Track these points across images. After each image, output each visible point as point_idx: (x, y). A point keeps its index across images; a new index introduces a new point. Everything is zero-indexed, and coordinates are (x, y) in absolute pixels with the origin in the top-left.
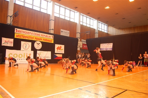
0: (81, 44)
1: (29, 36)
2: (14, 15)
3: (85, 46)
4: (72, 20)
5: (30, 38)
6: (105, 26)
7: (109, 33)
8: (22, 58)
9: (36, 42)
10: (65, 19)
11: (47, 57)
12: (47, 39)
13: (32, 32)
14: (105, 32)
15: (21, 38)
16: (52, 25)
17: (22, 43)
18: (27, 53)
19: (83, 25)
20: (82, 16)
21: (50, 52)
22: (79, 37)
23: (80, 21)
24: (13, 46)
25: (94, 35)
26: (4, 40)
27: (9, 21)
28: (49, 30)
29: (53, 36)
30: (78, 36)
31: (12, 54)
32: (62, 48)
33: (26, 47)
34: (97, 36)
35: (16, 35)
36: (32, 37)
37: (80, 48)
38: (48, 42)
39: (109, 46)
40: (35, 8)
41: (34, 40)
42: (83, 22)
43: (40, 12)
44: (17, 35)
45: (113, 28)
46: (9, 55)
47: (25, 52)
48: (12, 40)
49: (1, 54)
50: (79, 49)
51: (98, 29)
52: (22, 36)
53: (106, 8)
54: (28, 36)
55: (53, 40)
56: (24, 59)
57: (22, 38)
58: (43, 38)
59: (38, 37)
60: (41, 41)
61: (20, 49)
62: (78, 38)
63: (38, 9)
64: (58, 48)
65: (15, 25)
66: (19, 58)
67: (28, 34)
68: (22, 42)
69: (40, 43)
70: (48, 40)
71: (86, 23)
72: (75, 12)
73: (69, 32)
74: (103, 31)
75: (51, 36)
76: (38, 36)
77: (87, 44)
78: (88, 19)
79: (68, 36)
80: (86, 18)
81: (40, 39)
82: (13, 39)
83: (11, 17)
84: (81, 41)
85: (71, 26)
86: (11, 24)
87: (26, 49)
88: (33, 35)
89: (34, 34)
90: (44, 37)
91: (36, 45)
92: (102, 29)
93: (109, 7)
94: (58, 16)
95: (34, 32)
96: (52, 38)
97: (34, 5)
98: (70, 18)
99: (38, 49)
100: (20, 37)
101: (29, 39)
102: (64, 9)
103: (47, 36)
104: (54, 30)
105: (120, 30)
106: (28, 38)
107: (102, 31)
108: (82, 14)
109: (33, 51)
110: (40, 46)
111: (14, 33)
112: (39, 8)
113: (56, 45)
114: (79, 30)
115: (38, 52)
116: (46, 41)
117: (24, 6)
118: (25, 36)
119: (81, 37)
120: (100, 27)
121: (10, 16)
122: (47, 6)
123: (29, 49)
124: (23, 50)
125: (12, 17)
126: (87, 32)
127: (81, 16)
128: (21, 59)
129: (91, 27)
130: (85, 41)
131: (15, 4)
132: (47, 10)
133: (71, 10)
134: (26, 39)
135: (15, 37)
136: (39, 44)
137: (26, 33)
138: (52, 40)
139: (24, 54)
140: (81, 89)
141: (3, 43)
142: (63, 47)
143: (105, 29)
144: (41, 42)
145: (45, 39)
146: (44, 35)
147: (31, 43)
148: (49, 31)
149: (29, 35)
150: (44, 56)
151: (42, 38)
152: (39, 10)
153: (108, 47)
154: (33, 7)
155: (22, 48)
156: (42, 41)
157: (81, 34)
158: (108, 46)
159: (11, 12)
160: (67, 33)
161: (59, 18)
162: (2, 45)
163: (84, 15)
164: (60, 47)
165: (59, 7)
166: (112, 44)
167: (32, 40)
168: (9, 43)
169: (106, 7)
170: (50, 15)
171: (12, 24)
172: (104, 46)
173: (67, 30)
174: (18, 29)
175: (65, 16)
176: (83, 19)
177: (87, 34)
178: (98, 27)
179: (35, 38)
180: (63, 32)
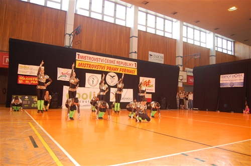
0: (184, 76)
1: (98, 64)
2: (75, 32)
3: (191, 80)
4: (168, 35)
5: (99, 67)
6: (229, 43)
7: (236, 55)
8: (87, 100)
9: (109, 74)
10: (155, 34)
11: (127, 99)
12: (127, 68)
13: (102, 58)
14: (230, 53)
15: (86, 68)
16: (134, 45)
17: (88, 75)
18: (94, 92)
19: (187, 43)
20: (186, 27)
21: (132, 90)
22: (181, 64)
23: (181, 36)
25: (209, 60)
26: (60, 71)
27: (68, 42)
28: (129, 53)
32: (151, 84)
33: (93, 81)
34: (213, 61)
35: (77, 62)
36: (103, 65)
37: (183, 83)
38: (128, 73)
39: (237, 79)
40: (106, 19)
41: (105, 70)
42: (187, 38)
43: (114, 24)
44: (79, 63)
45: (245, 45)
47: (92, 90)
49: (56, 93)
50: (180, 85)
51: (216, 48)
52: (86, 65)
53: (231, 9)
54: (96, 64)
55: (136, 70)
57: (88, 68)
58: (119, 67)
59: (112, 65)
60: (116, 72)
61: (84, 87)
62: (180, 66)
63: (111, 20)
65: (77, 48)
66: (82, 100)
69: (115, 75)
70: (128, 71)
71: (194, 40)
72: (172, 21)
73: (163, 55)
74: (225, 51)
75: (134, 63)
77: (195, 77)
78: (197, 32)
79: (163, 63)
80: (192, 29)
81: (115, 69)
83: (70, 35)
84: (184, 70)
85: (166, 45)
86: (70, 46)
87: (93, 85)
88: (104, 63)
89: (106, 61)
90: (122, 65)
92: (222, 48)
93: (236, 7)
94: (143, 29)
95: (105, 58)
96: (134, 66)
97: (104, 15)
98: (164, 31)
99: (111, 85)
100: (84, 66)
101: (98, 69)
102: (154, 17)
103: (126, 64)
104: (138, 53)
106: (97, 67)
107: (222, 52)
108: (185, 23)
110: (116, 80)
111: (75, 60)
112: (113, 19)
113: (140, 77)
114: (180, 52)
115: (112, 90)
116: (125, 71)
117: (89, 18)
118: (92, 64)
119: (185, 65)
120: (220, 45)
122: (126, 14)
124: (89, 86)
125: (71, 36)
126: (195, 55)
127: (184, 26)
129: (203, 45)
130: (192, 70)
131: (76, 14)
132: (125, 20)
133: (167, 17)
134: (94, 69)
135: (77, 67)
137: (93, 59)
138: (134, 69)
139: (91, 93)
141: (58, 76)
142: (153, 81)
143: (229, 48)
144: (117, 74)
145: (122, 68)
146: (122, 63)
147: (100, 75)
148: (130, 55)
149: (98, 62)
151: (117, 67)
152: (113, 22)
153: (234, 82)
154: (103, 18)
155: (87, 84)
156: (118, 72)
157: (184, 58)
158: (234, 78)
159: (70, 29)
160: (160, 57)
161: (146, 32)
162: (58, 79)
163: (189, 25)
164: (148, 81)
165: (145, 14)
166: (243, 74)
167: (103, 70)
168: (67, 76)
169: (231, 7)
170: (130, 28)
171: (72, 46)
172: (227, 79)
173: (159, 52)
174: (81, 54)
175: (156, 29)
176: (187, 32)
177: (195, 59)
178: (216, 45)
179: (108, 67)
180: (153, 56)
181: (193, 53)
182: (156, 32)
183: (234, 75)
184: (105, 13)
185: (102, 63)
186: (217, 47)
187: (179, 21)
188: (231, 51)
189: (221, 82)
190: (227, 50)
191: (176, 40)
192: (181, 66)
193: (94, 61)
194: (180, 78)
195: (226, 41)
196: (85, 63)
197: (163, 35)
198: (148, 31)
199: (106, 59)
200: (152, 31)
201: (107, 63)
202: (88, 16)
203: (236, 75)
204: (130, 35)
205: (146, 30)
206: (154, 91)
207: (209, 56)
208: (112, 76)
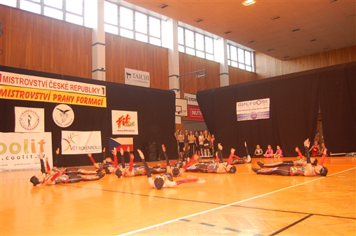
0: (182, 106)
1: (36, 91)
3: (194, 113)
5: (39, 96)
6: (248, 54)
7: (257, 72)
8: (20, 154)
9: (58, 107)
10: (134, 40)
11: (92, 147)
12: (88, 97)
13: (43, 79)
14: (249, 69)
15: (14, 98)
16: (100, 59)
17: (19, 111)
18: (33, 140)
19: (185, 54)
20: (182, 29)
21: (98, 133)
22: (178, 88)
23: (176, 44)
25: (219, 80)
28: (91, 71)
29: (105, 87)
30: (174, 84)
32: (131, 121)
33: (29, 121)
34: (225, 81)
36: (46, 92)
37: (182, 117)
38: (91, 105)
39: (262, 106)
40: (49, 13)
41: (51, 101)
42: (184, 46)
43: (64, 22)
45: (270, 58)
47: (28, 136)
50: (178, 121)
51: (229, 61)
52: (15, 93)
53: (247, 2)
54: (33, 91)
55: (105, 98)
56: (25, 157)
57: (18, 98)
58: (76, 96)
59: (62, 92)
60: (70, 103)
61: (12, 130)
62: (176, 91)
63: (58, 16)
64: (119, 121)
66: (10, 155)
68: (16, 108)
69: (69, 108)
70: (91, 101)
71: (195, 49)
72: (161, 19)
73: (148, 74)
74: (242, 67)
75: (100, 87)
76: (63, 90)
77: (201, 107)
78: (199, 37)
79: (148, 85)
80: (193, 33)
81: (68, 99)
84: (182, 98)
85: (154, 58)
87: (29, 128)
88: (48, 88)
89: (51, 85)
90: (80, 91)
92: (237, 62)
94: (114, 31)
95: (49, 80)
96: (101, 91)
97: (45, 5)
98: (148, 35)
99: (63, 126)
100: (11, 94)
101: (38, 100)
103: (87, 89)
104: (107, 70)
105: (287, 62)
106: (35, 96)
107: (238, 68)
108: (180, 23)
109: (50, 133)
110: (70, 118)
112: (62, 13)
113: (113, 111)
114: (174, 68)
115: (65, 134)
116: (86, 101)
117: (17, 9)
118: (26, 90)
119: (184, 88)
120: (234, 57)
123: (38, 127)
124: (23, 130)
126: (198, 73)
127: (179, 28)
128: (16, 156)
129: (209, 58)
130: (195, 97)
132: (83, 16)
133: (151, 12)
134: (29, 99)
136: (65, 112)
137: (27, 82)
138: (101, 98)
139: (26, 141)
142: (134, 116)
143: (248, 62)
144: (72, 106)
145: (81, 96)
146: (80, 87)
147: (43, 110)
148: (93, 74)
149: (38, 87)
150: (82, 145)
151: (73, 95)
152: (61, 18)
153: (257, 111)
154: (42, 10)
155: (18, 127)
156: (74, 103)
157: (181, 78)
158: (257, 107)
160: (143, 77)
161: (119, 36)
163: (187, 26)
164: (125, 117)
165: (116, 6)
166: (268, 100)
167: (46, 101)
170: (91, 29)
172: (247, 108)
173: (142, 69)
174: (4, 74)
175: (134, 31)
176: (184, 37)
177: (198, 79)
178: (229, 58)
179: (55, 96)
180: (132, 75)
181: (196, 70)
182: (134, 36)
183: (256, 101)
184: (45, 3)
185: (45, 88)
186: (230, 60)
187: (172, 20)
188: (251, 66)
189: (238, 113)
190: (244, 64)
191: (167, 49)
192: (178, 90)
193: (29, 86)
194: (178, 109)
195: (243, 51)
196: (12, 89)
197: (147, 42)
198: (121, 35)
199: (51, 82)
200: (130, 35)
201: (53, 89)
202: (15, 6)
203: (258, 101)
204: (91, 41)
205: (119, 33)
206: (136, 133)
207: (219, 75)
208: (64, 110)
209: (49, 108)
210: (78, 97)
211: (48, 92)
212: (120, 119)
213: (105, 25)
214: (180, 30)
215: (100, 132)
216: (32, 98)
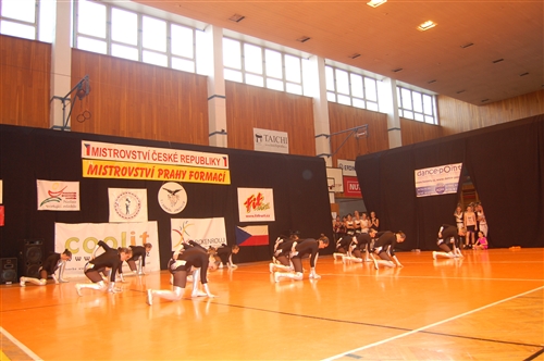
0: (335, 178)
1: (136, 166)
2: (75, 91)
3: (352, 187)
4: (293, 90)
5: (139, 172)
6: (427, 99)
7: (443, 124)
9: (164, 186)
10: (265, 89)
11: (213, 240)
12: (205, 171)
13: (144, 149)
14: (430, 120)
15: (107, 176)
16: (219, 117)
17: (113, 193)
18: (133, 233)
19: (336, 103)
20: (331, 69)
21: (221, 221)
22: (329, 153)
23: (323, 91)
24: (78, 209)
25: (386, 138)
26: (45, 188)
27: (59, 117)
28: (208, 135)
31: (77, 240)
32: (264, 202)
34: (395, 141)
35: (86, 165)
36: (148, 167)
37: (336, 194)
38: (210, 182)
39: (449, 175)
40: (149, 59)
41: (155, 178)
42: (335, 92)
43: (169, 69)
44: (91, 166)
45: (460, 102)
46: (68, 242)
47: (125, 228)
48: (74, 187)
49: (37, 243)
50: (332, 201)
51: (400, 111)
52: (108, 170)
53: (423, 26)
54: (132, 166)
55: (228, 172)
57: (112, 176)
58: (188, 170)
59: (170, 166)
60: (181, 180)
61: (106, 220)
62: (325, 157)
63: (162, 61)
64: (248, 203)
65: (83, 129)
67: (131, 160)
68: (110, 190)
69: (180, 187)
70: (209, 176)
71: (351, 96)
72: (301, 58)
73: (285, 135)
74: (419, 118)
75: (220, 156)
76: (170, 163)
77: (360, 179)
78: (356, 79)
79: (283, 149)
81: (178, 174)
82: (78, 183)
83: (63, 100)
84: (335, 166)
85: (292, 112)
86: (65, 127)
87: (127, 216)
88: (151, 161)
89: (155, 156)
90: (194, 164)
91: (164, 199)
92: (413, 111)
93: (434, 21)
94: (236, 78)
95: (152, 149)
96: (222, 161)
97: (143, 49)
98: (284, 81)
99: (173, 212)
100: (103, 171)
101: (138, 178)
102: (260, 49)
103: (202, 159)
104: (229, 133)
105: (487, 108)
106: (134, 172)
107: (414, 120)
108: (328, 61)
109: (156, 223)
111: (80, 160)
112: (165, 58)
113: (239, 189)
114: (322, 125)
115: (175, 223)
116: (202, 177)
117: (108, 57)
118: (122, 165)
119: (336, 153)
120: (407, 105)
121: (61, 98)
122: (194, 45)
123: (138, 216)
124: (120, 219)
125: (67, 102)
126: (356, 131)
127: (326, 68)
129: (372, 107)
130: (352, 164)
131: (75, 50)
132: (194, 60)
134: (127, 177)
135: (85, 175)
136: (174, 193)
137: (123, 154)
138: (222, 172)
139: (124, 234)
140: (358, 357)
141: (40, 201)
142: (268, 195)
143: (428, 111)
144: (183, 184)
145: (195, 170)
146: (193, 158)
147: (145, 190)
148: (210, 138)
149: (137, 160)
150: (200, 237)
151: (183, 169)
152: (165, 65)
153: (445, 182)
154: (141, 56)
155: (111, 219)
156: (186, 179)
157: (333, 138)
158: (444, 175)
159: (62, 84)
160: (279, 140)
161: (243, 85)
162: (40, 208)
163: (337, 64)
164: (256, 196)
165: (238, 44)
166: (460, 165)
167: (149, 178)
168: (63, 198)
169: (423, 22)
170: (206, 77)
171: (69, 125)
172: (430, 178)
173: (277, 130)
174: (94, 144)
175: (265, 76)
176: (335, 80)
177: (357, 138)
178: (399, 106)
179: (160, 171)
180: (264, 137)
181: (353, 127)
182: (265, 83)
183: (443, 167)
185: (147, 160)
186: (401, 108)
187: (316, 57)
188: (433, 116)
189: (417, 186)
190: (423, 114)
191: (312, 98)
192: (328, 156)
194: (330, 183)
195: (419, 95)
196: (105, 164)
197: (282, 90)
198: (247, 82)
199: (154, 153)
200: (258, 82)
201: (157, 162)
202: (105, 53)
203: (447, 168)
204: (206, 92)
205: (244, 80)
206: (272, 218)
207: (386, 131)
208: (173, 190)
209: (153, 188)
210: (191, 172)
211: (150, 167)
212: (249, 199)
213: (225, 71)
214: (329, 71)
215: (222, 219)
216: (130, 175)
